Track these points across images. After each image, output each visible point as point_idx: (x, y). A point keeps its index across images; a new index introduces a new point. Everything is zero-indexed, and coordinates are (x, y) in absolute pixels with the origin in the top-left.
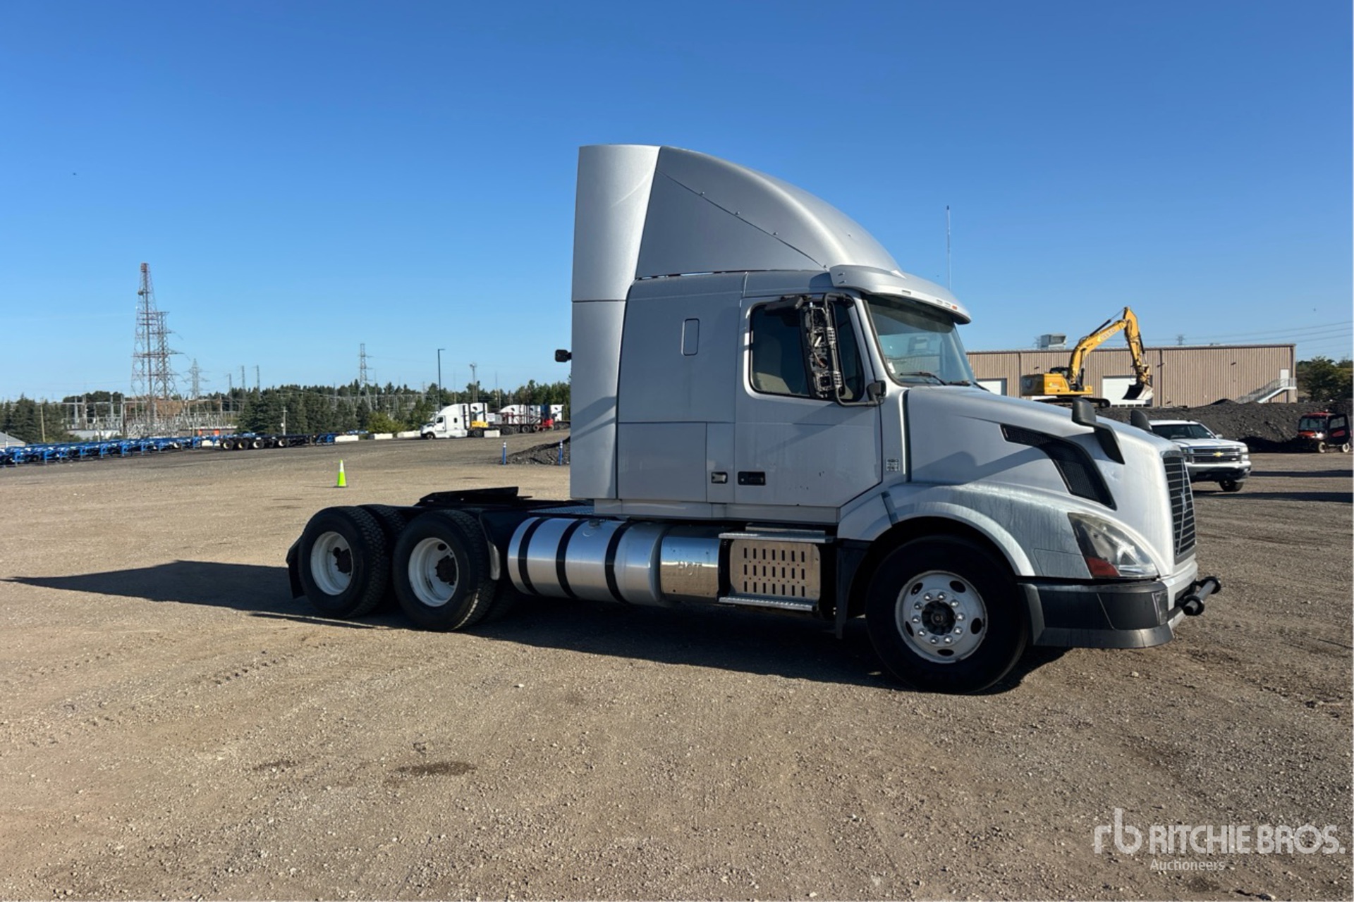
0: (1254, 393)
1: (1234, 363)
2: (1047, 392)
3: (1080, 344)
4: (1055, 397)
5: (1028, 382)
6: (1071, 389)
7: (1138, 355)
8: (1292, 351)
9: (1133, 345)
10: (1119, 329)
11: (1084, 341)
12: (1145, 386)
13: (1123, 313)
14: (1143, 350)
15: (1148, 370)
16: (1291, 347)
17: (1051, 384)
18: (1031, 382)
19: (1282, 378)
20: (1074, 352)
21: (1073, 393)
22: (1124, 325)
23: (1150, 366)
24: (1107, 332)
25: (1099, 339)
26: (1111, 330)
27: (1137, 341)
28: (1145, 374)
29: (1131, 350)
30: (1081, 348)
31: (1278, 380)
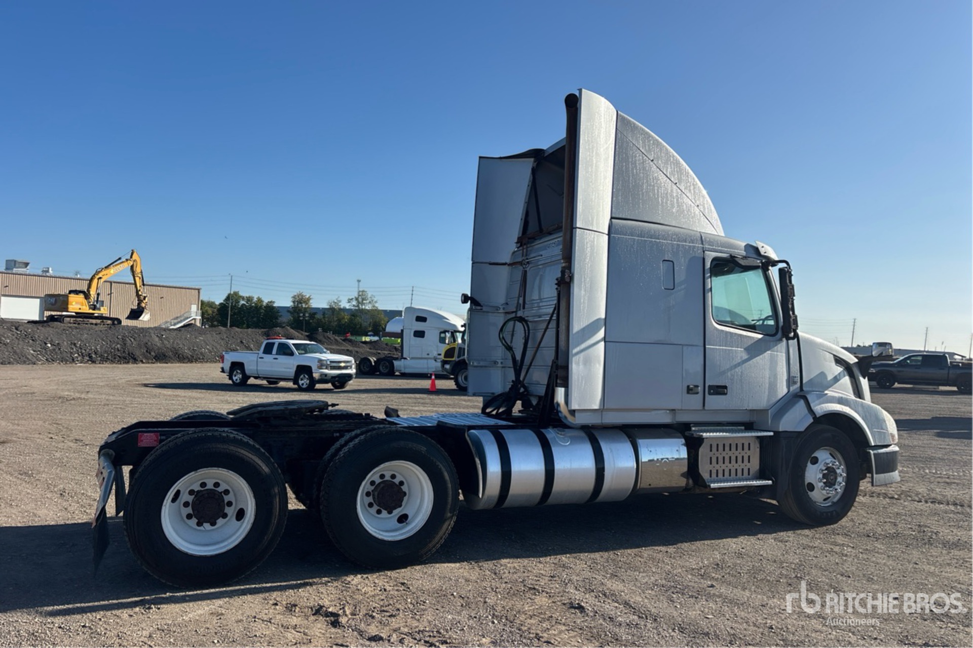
0: (174, 319)
1: (162, 298)
2: (69, 310)
3: (97, 273)
4: (74, 314)
5: (53, 300)
6: (90, 308)
7: (140, 286)
8: (199, 292)
9: (137, 279)
10: (127, 266)
11: (99, 272)
12: (145, 310)
13: (130, 254)
14: (144, 285)
15: (147, 299)
16: (199, 290)
17: (74, 303)
18: (56, 300)
19: (192, 310)
20: (91, 280)
21: (91, 311)
22: (132, 263)
23: (148, 296)
24: (119, 266)
25: (112, 271)
26: (121, 265)
27: (140, 276)
28: (144, 301)
29: (135, 284)
30: (98, 277)
31: (189, 311)
